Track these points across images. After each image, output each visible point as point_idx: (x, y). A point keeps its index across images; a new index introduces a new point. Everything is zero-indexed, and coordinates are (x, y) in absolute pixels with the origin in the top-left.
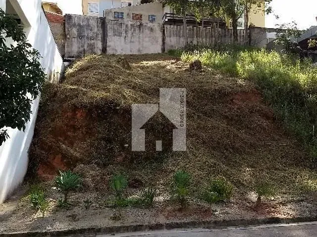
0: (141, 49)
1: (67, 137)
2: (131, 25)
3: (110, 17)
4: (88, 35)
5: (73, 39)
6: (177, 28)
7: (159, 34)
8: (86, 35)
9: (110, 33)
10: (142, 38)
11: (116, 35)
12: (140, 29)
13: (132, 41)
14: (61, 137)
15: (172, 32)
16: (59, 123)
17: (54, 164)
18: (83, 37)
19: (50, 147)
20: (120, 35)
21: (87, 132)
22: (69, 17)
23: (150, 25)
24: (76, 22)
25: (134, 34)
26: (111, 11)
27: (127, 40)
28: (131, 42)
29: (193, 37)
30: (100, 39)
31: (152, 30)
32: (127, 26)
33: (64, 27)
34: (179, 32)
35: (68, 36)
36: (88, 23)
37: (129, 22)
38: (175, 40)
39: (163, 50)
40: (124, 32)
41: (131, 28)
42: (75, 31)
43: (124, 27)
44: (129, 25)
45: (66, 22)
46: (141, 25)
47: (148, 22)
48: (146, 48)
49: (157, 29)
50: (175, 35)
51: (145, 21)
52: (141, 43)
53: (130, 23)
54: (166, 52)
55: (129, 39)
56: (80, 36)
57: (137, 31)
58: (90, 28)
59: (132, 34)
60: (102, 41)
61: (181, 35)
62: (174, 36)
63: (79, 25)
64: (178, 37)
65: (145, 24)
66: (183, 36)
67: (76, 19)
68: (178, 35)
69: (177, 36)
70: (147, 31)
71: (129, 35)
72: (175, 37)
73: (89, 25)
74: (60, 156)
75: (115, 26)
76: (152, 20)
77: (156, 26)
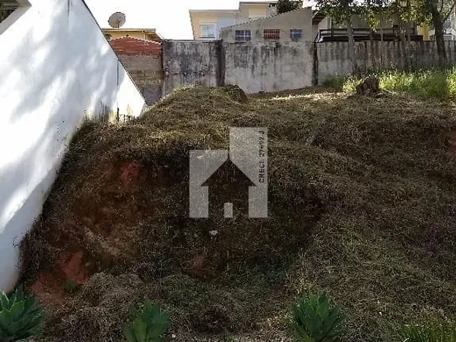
0: (279, 84)
1: (99, 217)
2: (263, 48)
3: (230, 39)
4: (196, 69)
5: (175, 77)
6: (338, 46)
7: (307, 59)
8: (193, 69)
9: (229, 63)
10: (279, 68)
11: (238, 65)
12: (276, 54)
13: (264, 72)
14: (88, 217)
15: (329, 52)
16: (88, 189)
17: (67, 271)
18: (189, 72)
19: (65, 237)
20: (244, 65)
21: (140, 208)
22: (168, 44)
23: (292, 44)
24: (179, 51)
25: (267, 62)
26: (231, 31)
27: (255, 72)
28: (262, 74)
29: (366, 58)
30: (214, 73)
31: (295, 52)
32: (255, 50)
33: (162, 60)
34: (342, 51)
35: (167, 73)
36: (196, 50)
37: (259, 43)
38: (336, 65)
39: (315, 82)
40: (251, 61)
41: (262, 53)
42: (176, 65)
43: (251, 52)
44: (259, 48)
45: (164, 52)
46: (278, 46)
47: (289, 40)
48: (285, 81)
49: (305, 50)
50: (335, 57)
51: (284, 39)
52: (279, 75)
53: (260, 45)
54: (319, 84)
55: (258, 70)
56: (185, 72)
57: (272, 57)
58: (199, 58)
59: (264, 61)
60: (217, 77)
61: (346, 55)
62: (332, 59)
63: (183, 55)
64: (340, 61)
65: (284, 45)
66: (349, 58)
67: (179, 46)
68: (339, 57)
69: (337, 59)
70: (288, 56)
71: (259, 63)
72: (335, 61)
73: (197, 54)
74: (80, 255)
75: (237, 52)
76: (296, 36)
77: (302, 46)
